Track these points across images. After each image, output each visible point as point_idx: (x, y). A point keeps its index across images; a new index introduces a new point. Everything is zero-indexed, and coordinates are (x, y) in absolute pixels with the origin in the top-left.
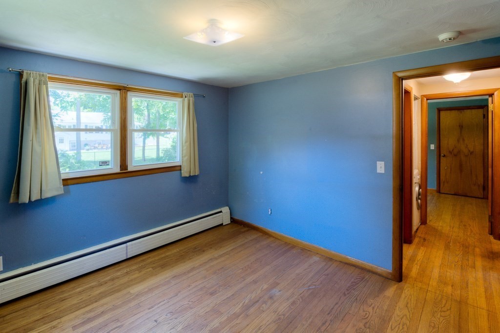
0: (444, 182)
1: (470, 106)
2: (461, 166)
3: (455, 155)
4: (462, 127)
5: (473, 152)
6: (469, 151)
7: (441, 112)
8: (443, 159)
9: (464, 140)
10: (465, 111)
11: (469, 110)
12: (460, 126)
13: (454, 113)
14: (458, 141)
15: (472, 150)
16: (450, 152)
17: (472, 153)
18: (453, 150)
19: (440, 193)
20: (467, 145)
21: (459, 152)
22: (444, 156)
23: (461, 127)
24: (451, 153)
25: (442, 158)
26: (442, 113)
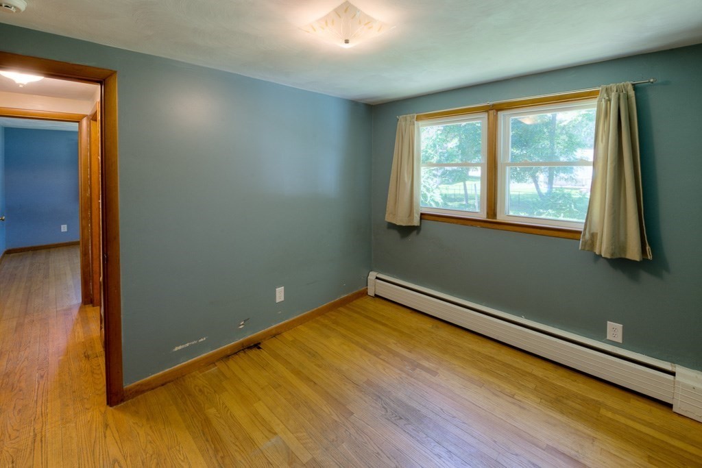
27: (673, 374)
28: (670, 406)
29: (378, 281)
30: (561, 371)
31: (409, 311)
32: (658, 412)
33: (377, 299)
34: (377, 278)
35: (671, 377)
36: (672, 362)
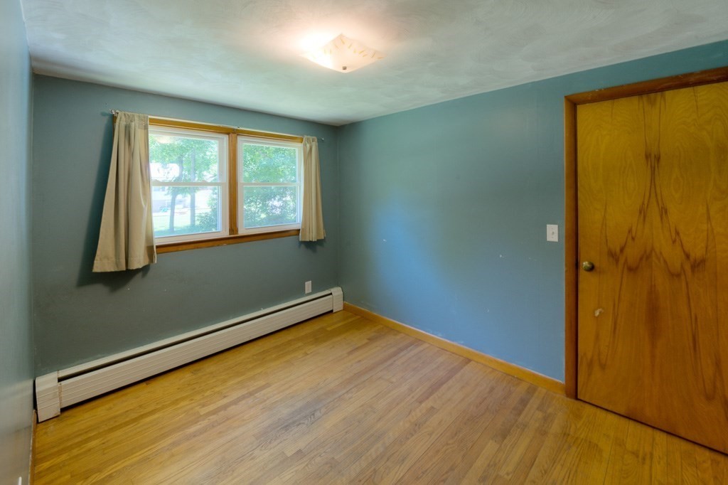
0: (590, 365)
1: (686, 75)
2: (653, 313)
3: (632, 270)
4: (658, 159)
5: (703, 261)
6: (688, 256)
7: (579, 108)
8: (586, 280)
9: (664, 212)
10: (668, 94)
11: (685, 92)
12: (647, 156)
13: (627, 109)
14: (643, 212)
15: (697, 253)
16: (613, 256)
17: (698, 265)
18: (622, 250)
19: (576, 398)
20: (677, 233)
21: (646, 256)
22: (592, 268)
23: (653, 160)
24: (617, 261)
25: (583, 275)
26: (584, 112)
27: (331, 294)
28: (332, 311)
29: (64, 383)
30: (293, 330)
31: (144, 385)
32: (330, 316)
33: (66, 414)
34: (60, 380)
35: (330, 296)
36: (327, 289)
